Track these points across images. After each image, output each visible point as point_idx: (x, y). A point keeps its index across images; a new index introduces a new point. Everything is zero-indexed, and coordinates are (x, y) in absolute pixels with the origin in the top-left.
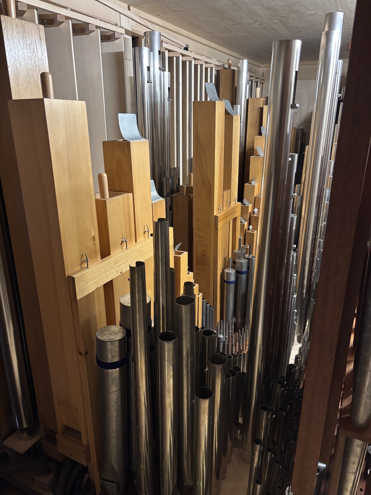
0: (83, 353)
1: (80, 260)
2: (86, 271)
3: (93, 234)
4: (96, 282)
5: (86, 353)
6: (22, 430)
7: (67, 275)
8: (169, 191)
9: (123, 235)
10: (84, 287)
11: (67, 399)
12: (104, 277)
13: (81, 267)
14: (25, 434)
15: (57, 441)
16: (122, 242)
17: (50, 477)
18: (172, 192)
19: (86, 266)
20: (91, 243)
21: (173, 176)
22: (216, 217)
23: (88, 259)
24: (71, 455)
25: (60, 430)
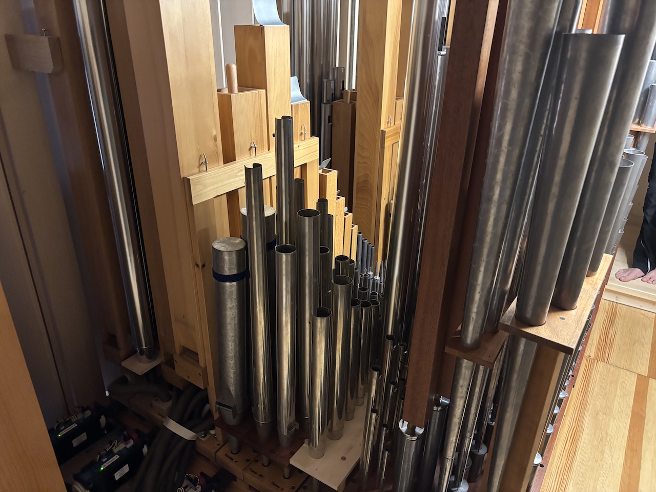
0: (200, 266)
1: (198, 162)
2: (205, 174)
3: (214, 133)
4: (216, 188)
5: (203, 266)
6: (142, 352)
7: (182, 177)
8: (330, 97)
9: (251, 140)
10: (201, 192)
11: (184, 317)
12: (225, 185)
13: (200, 169)
14: (144, 357)
15: (175, 362)
16: (251, 147)
17: (169, 404)
18: (334, 98)
19: (205, 169)
20: (211, 144)
21: (336, 77)
22: (383, 132)
23: (207, 161)
24: (189, 377)
25: (178, 351)
